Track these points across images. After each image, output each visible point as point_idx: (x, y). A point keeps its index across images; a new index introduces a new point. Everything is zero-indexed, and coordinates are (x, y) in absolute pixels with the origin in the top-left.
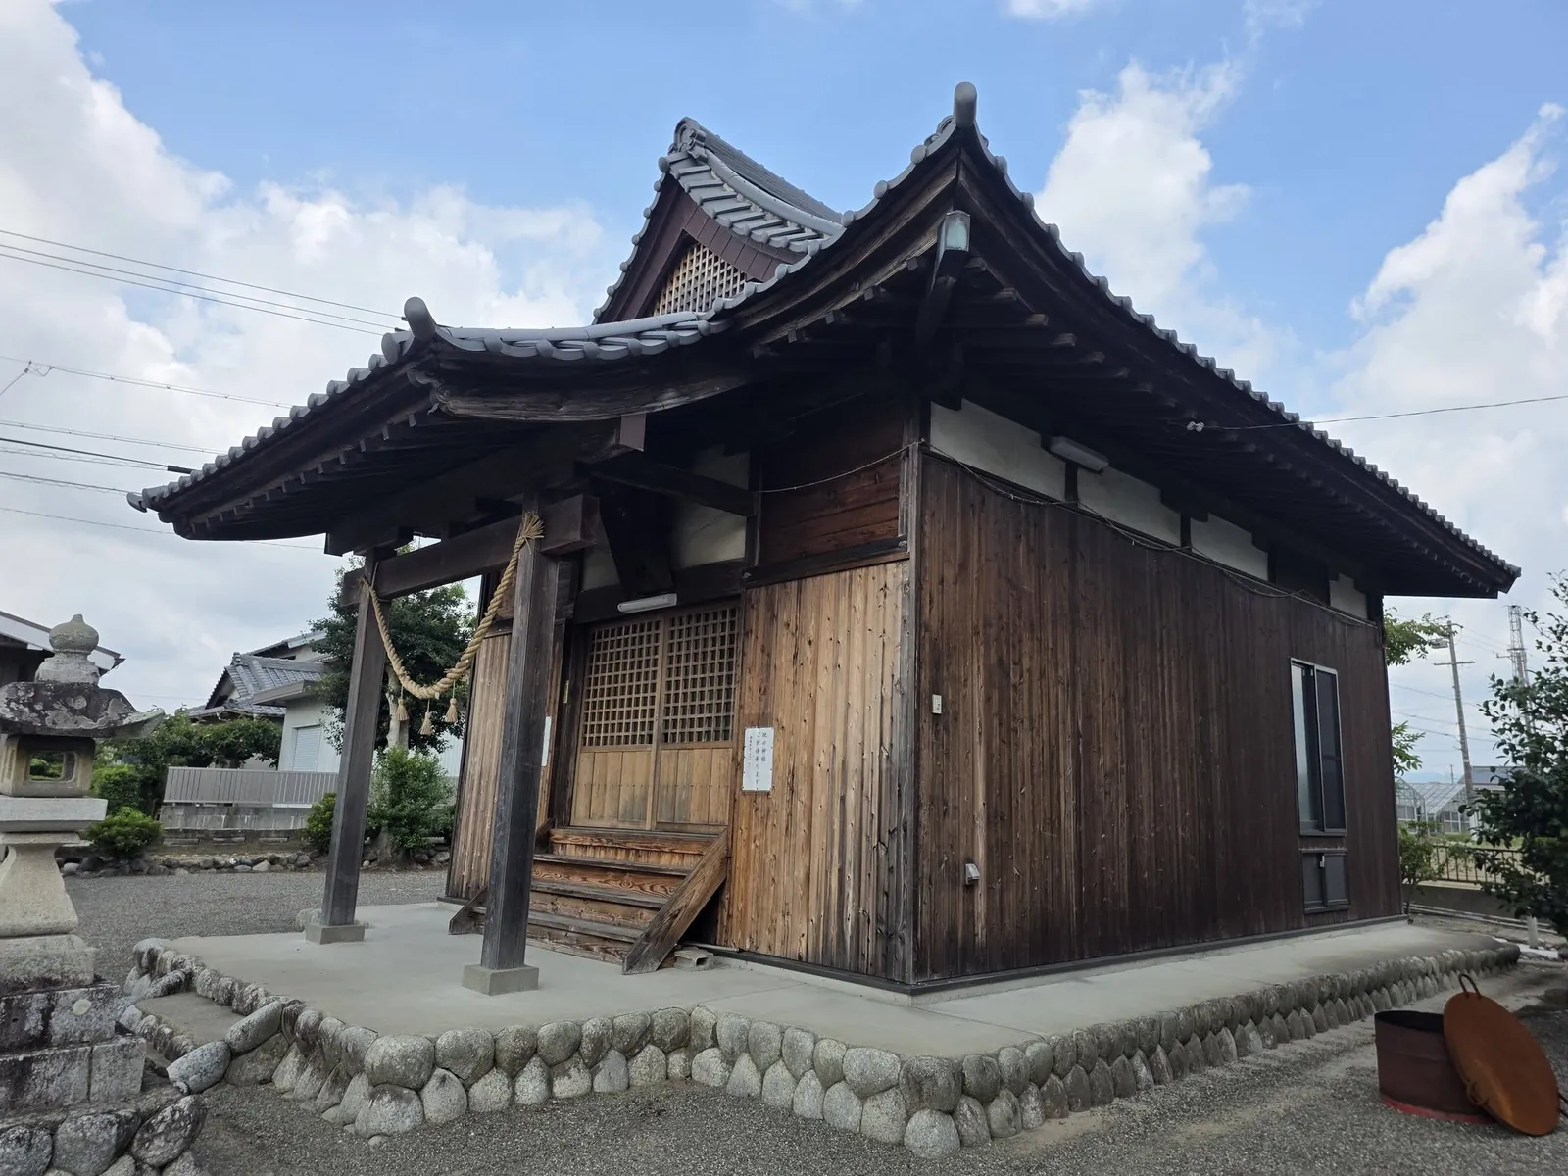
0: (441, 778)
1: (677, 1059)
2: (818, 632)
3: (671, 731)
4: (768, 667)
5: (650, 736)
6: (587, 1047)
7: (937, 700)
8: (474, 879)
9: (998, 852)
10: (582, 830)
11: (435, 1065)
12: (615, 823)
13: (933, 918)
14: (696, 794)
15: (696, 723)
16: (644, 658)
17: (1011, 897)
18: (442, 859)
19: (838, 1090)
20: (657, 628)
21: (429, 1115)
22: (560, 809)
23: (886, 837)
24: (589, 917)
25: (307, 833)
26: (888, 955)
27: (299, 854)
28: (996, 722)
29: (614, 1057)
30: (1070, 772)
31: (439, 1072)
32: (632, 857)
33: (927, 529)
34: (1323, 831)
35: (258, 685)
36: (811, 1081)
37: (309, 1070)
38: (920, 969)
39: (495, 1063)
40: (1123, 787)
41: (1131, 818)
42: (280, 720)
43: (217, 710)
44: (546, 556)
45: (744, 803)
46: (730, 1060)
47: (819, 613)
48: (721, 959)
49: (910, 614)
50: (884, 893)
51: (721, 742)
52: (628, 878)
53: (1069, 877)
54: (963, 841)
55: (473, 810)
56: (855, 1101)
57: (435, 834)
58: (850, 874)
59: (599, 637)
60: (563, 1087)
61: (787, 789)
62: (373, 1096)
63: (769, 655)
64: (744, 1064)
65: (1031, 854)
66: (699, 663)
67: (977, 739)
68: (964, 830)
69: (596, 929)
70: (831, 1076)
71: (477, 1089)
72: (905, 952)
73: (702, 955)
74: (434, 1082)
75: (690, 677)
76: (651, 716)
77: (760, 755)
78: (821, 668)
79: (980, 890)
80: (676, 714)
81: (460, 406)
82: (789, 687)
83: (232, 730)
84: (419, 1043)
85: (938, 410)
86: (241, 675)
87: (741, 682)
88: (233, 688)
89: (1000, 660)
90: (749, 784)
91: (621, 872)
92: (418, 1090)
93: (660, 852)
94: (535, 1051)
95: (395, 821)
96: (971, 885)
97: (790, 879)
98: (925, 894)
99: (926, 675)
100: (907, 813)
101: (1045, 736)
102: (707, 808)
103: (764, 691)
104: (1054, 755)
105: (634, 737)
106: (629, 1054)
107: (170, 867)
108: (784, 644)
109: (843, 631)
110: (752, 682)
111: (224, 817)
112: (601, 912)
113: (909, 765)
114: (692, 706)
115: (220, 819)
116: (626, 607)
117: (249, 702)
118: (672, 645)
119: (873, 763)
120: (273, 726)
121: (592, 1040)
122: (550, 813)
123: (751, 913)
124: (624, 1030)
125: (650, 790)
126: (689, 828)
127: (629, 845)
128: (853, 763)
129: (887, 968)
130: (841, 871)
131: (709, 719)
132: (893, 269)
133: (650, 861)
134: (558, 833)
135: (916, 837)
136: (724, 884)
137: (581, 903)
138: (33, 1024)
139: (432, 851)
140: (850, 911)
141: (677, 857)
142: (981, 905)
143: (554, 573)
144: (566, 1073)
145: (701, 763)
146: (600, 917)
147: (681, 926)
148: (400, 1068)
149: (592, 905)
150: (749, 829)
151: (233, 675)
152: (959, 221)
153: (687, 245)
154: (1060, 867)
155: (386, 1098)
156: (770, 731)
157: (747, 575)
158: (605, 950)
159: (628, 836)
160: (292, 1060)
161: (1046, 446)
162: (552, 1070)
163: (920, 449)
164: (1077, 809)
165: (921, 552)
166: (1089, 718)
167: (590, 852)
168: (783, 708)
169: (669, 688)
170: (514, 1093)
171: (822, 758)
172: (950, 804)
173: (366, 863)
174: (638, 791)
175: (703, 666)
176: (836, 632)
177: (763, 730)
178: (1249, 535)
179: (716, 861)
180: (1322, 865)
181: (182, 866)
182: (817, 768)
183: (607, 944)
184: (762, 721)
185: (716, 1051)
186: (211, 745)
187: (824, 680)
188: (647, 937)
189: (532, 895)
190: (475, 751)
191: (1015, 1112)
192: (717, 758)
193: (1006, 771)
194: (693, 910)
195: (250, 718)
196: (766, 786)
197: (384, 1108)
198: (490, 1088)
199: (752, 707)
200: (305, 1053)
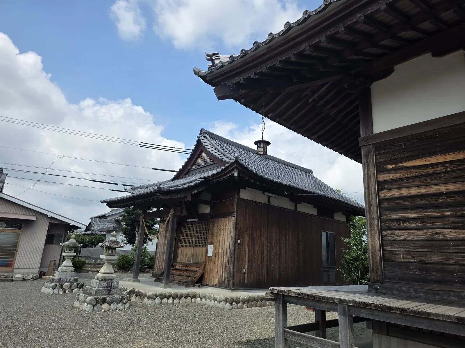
0: (148, 251)
1: (193, 300)
2: (221, 229)
3: (196, 244)
4: (213, 234)
5: (192, 245)
6: (179, 296)
7: (239, 241)
8: (158, 273)
9: (250, 267)
10: (179, 263)
11: (157, 296)
12: (185, 262)
13: (237, 278)
14: (200, 257)
15: (200, 243)
16: (191, 230)
17: (252, 275)
18: (147, 271)
19: (216, 302)
20: (194, 224)
21: (156, 303)
22: (175, 259)
23: (229, 264)
24: (180, 278)
26: (229, 284)
27: (115, 269)
28: (251, 244)
29: (183, 298)
30: (266, 253)
31: (157, 297)
32: (188, 268)
33: (238, 211)
34: (329, 266)
35: (99, 226)
36: (213, 301)
37: (137, 298)
38: (233, 286)
39: (165, 297)
40: (278, 256)
41: (279, 262)
42: (105, 235)
43: (88, 232)
44: (174, 216)
45: (208, 258)
46: (201, 299)
47: (221, 224)
48: (203, 286)
49: (235, 226)
50: (229, 274)
51: (204, 247)
52: (187, 272)
53: (265, 273)
54: (243, 265)
55: (158, 259)
56: (218, 303)
57: (145, 265)
58: (224, 271)
59: (183, 225)
60: (175, 301)
61: (215, 256)
62: (148, 300)
63: (213, 232)
64: (203, 299)
65: (257, 268)
66: (201, 232)
67: (247, 247)
68: (243, 263)
69: (181, 281)
70: (215, 300)
71: (163, 300)
72: (231, 283)
73: (199, 285)
74: (157, 299)
75: (200, 234)
76: (193, 241)
77: (211, 250)
78: (221, 234)
79: (246, 274)
80: (197, 241)
81: (163, 197)
82: (216, 238)
83: (94, 238)
84: (155, 293)
85: (241, 190)
86: (94, 224)
87: (208, 236)
88: (92, 226)
89: (252, 233)
90: (209, 255)
91: (186, 271)
92: (155, 299)
93: (193, 267)
94: (171, 296)
96: (244, 273)
97: (215, 272)
98: (235, 274)
99: (237, 237)
100: (233, 260)
101: (261, 247)
102: (201, 259)
103: (212, 238)
104: (262, 250)
105: (189, 245)
106: (186, 298)
107: (88, 271)
108: (215, 229)
109: (225, 228)
110: (210, 236)
111: (94, 260)
112: (182, 278)
113: (233, 252)
114: (200, 240)
115: (93, 261)
116: (188, 220)
117: (96, 231)
118: (197, 228)
119: (228, 251)
120: (103, 237)
121: (180, 295)
122: (173, 260)
123: (208, 278)
124: (185, 294)
125: (192, 255)
126: (199, 263)
127: (188, 266)
128: (225, 252)
129: (229, 286)
130: (223, 270)
131: (203, 242)
132: (229, 175)
133: (192, 269)
134: (175, 264)
135: (234, 264)
136: (204, 273)
137: (179, 276)
138: (110, 284)
139: (145, 269)
140: (223, 277)
141: (196, 268)
142: (246, 277)
143: (176, 219)
144: (176, 300)
145: (200, 250)
146: (182, 279)
147: (196, 280)
148: (152, 296)
149: (181, 277)
150: (208, 263)
151: (92, 224)
152: (236, 172)
153: (202, 152)
154: (263, 271)
155: (150, 300)
156: (212, 245)
157: (210, 216)
158: (183, 284)
159: (188, 264)
160: (134, 297)
161: (263, 193)
162: (174, 299)
163: (237, 198)
164: (267, 260)
165: (237, 215)
166: (271, 243)
167: (181, 267)
168: (215, 243)
169: (196, 236)
170: (168, 302)
171: (220, 251)
172: (241, 259)
173: (130, 271)
174: (190, 256)
175: (202, 232)
176: (223, 228)
177: (211, 245)
178: (313, 206)
179: (202, 269)
180: (329, 273)
181: (90, 271)
182: (220, 252)
183: (183, 283)
184: (211, 243)
185: (199, 298)
186: (88, 242)
187: (221, 237)
188: (190, 281)
189: (170, 275)
190: (159, 247)
191: (242, 305)
192: (204, 250)
193: (252, 253)
194: (198, 277)
195: (97, 235)
196: (211, 255)
197: (150, 302)
198: (165, 300)
199: (210, 240)
200: (136, 296)
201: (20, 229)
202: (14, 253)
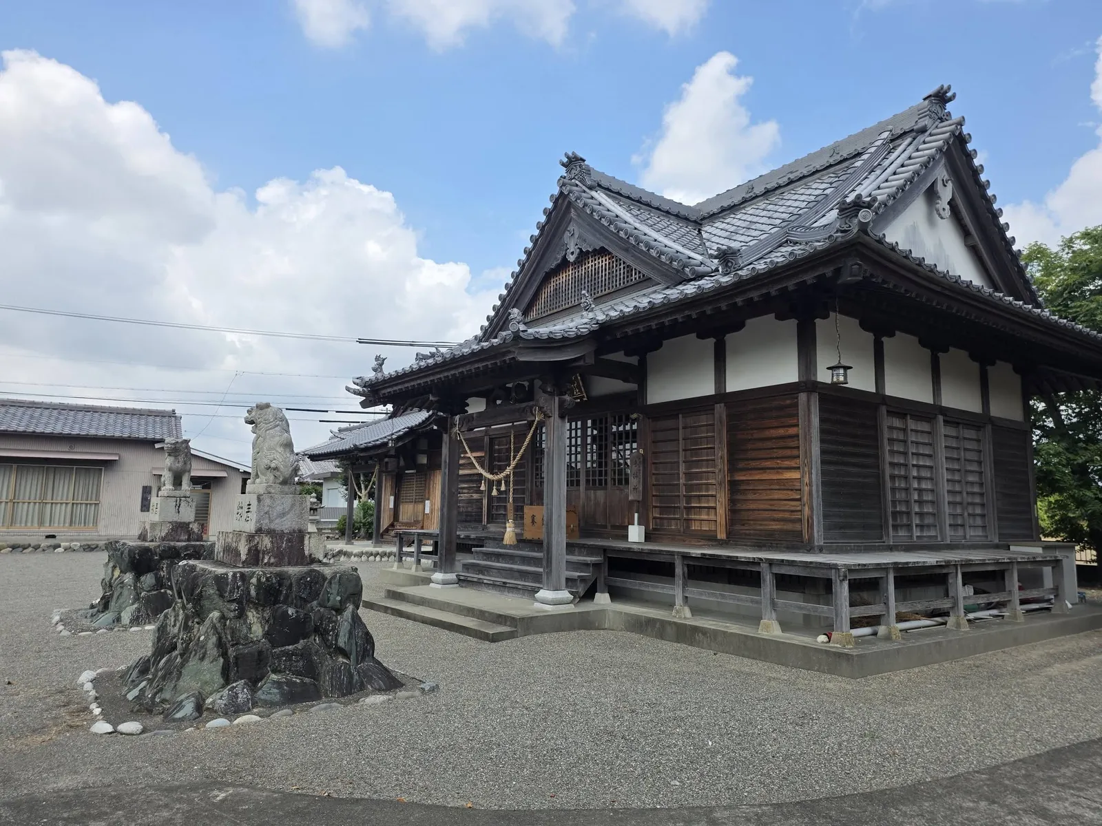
2: (433, 483)
3: (416, 500)
4: (429, 488)
5: (412, 501)
10: (400, 521)
14: (419, 515)
15: (419, 499)
16: (411, 483)
20: (413, 477)
22: (397, 516)
25: (337, 529)
31: (364, 555)
35: (310, 470)
39: (373, 555)
42: (321, 485)
45: (425, 515)
51: (423, 503)
61: (431, 513)
63: (429, 486)
71: (370, 557)
74: (363, 557)
75: (419, 488)
76: (413, 497)
77: (428, 506)
78: (434, 490)
80: (417, 497)
84: (363, 551)
87: (426, 491)
90: (426, 512)
94: (379, 554)
95: (364, 524)
103: (429, 493)
105: (410, 501)
114: (419, 495)
116: (406, 472)
117: (307, 477)
118: (415, 481)
120: (318, 488)
125: (412, 513)
128: (437, 507)
131: (421, 498)
134: (395, 523)
148: (359, 554)
150: (426, 519)
157: (427, 468)
160: (343, 556)
162: (382, 557)
168: (431, 498)
169: (415, 491)
170: (375, 560)
174: (410, 514)
175: (421, 486)
177: (428, 501)
182: (433, 508)
184: (428, 499)
187: (434, 492)
192: (422, 506)
195: (309, 484)
196: (428, 512)
197: (356, 559)
198: (372, 558)
199: (427, 496)
200: (345, 555)
201: (209, 488)
202: (207, 517)
